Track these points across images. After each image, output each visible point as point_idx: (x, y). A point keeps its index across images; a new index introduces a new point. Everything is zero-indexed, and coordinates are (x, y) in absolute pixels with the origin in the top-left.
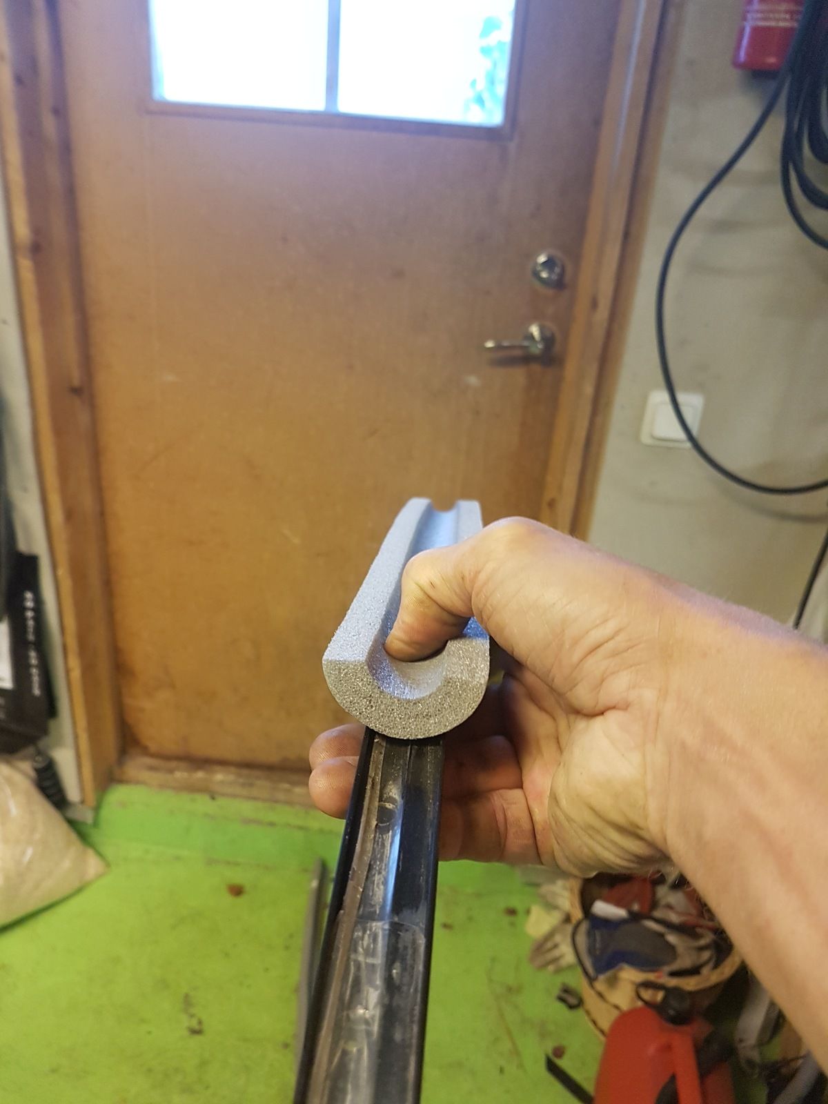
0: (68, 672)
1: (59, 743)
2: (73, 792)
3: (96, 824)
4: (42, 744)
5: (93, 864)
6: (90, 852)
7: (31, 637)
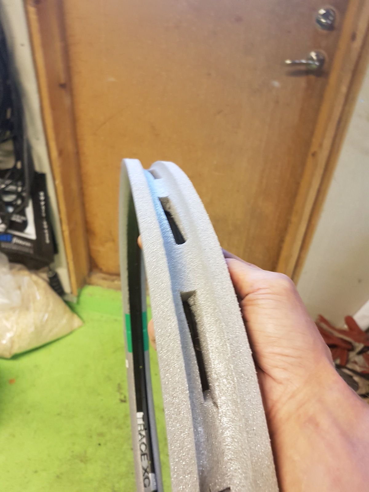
0: (63, 232)
1: (60, 265)
2: (67, 288)
3: (78, 302)
4: (52, 265)
5: (77, 322)
6: (75, 316)
7: (44, 215)
